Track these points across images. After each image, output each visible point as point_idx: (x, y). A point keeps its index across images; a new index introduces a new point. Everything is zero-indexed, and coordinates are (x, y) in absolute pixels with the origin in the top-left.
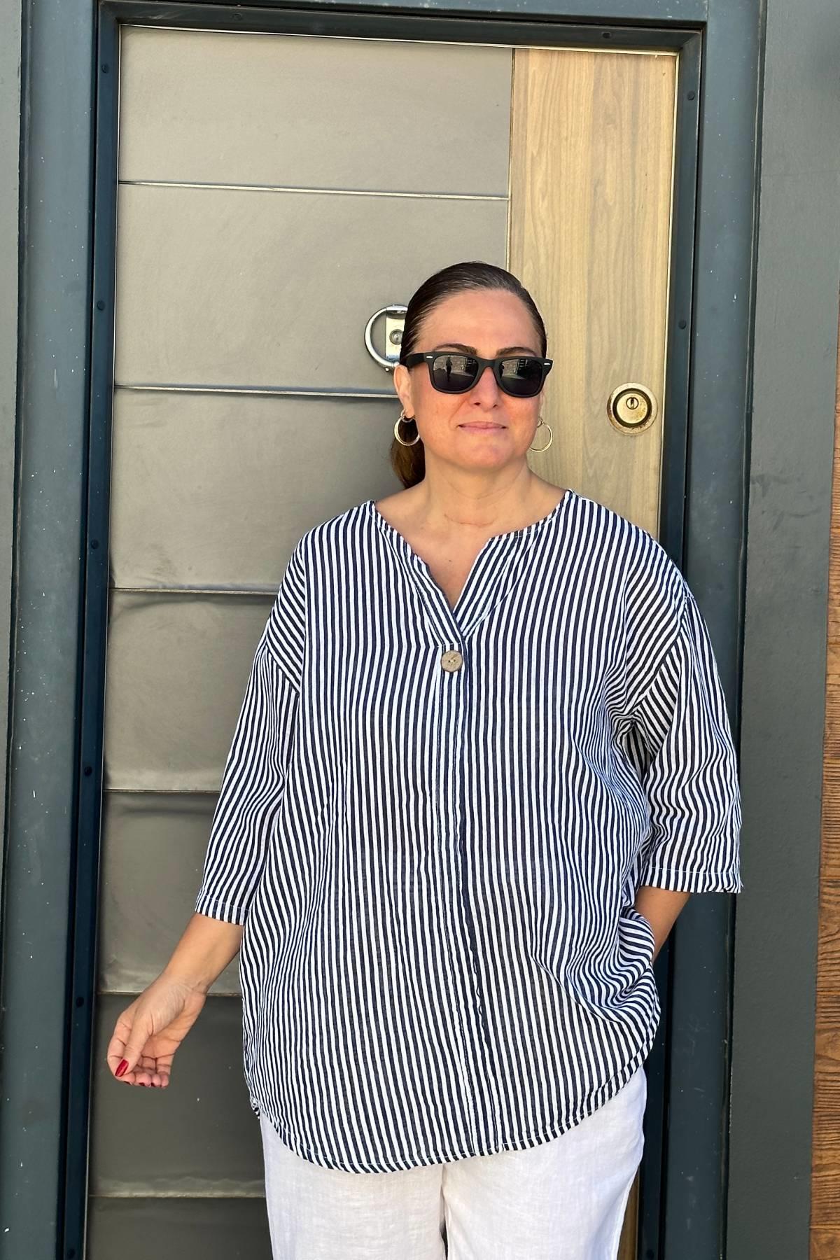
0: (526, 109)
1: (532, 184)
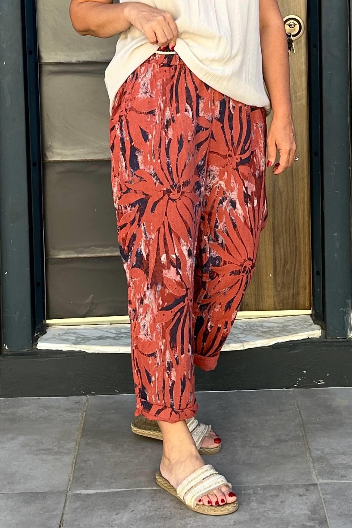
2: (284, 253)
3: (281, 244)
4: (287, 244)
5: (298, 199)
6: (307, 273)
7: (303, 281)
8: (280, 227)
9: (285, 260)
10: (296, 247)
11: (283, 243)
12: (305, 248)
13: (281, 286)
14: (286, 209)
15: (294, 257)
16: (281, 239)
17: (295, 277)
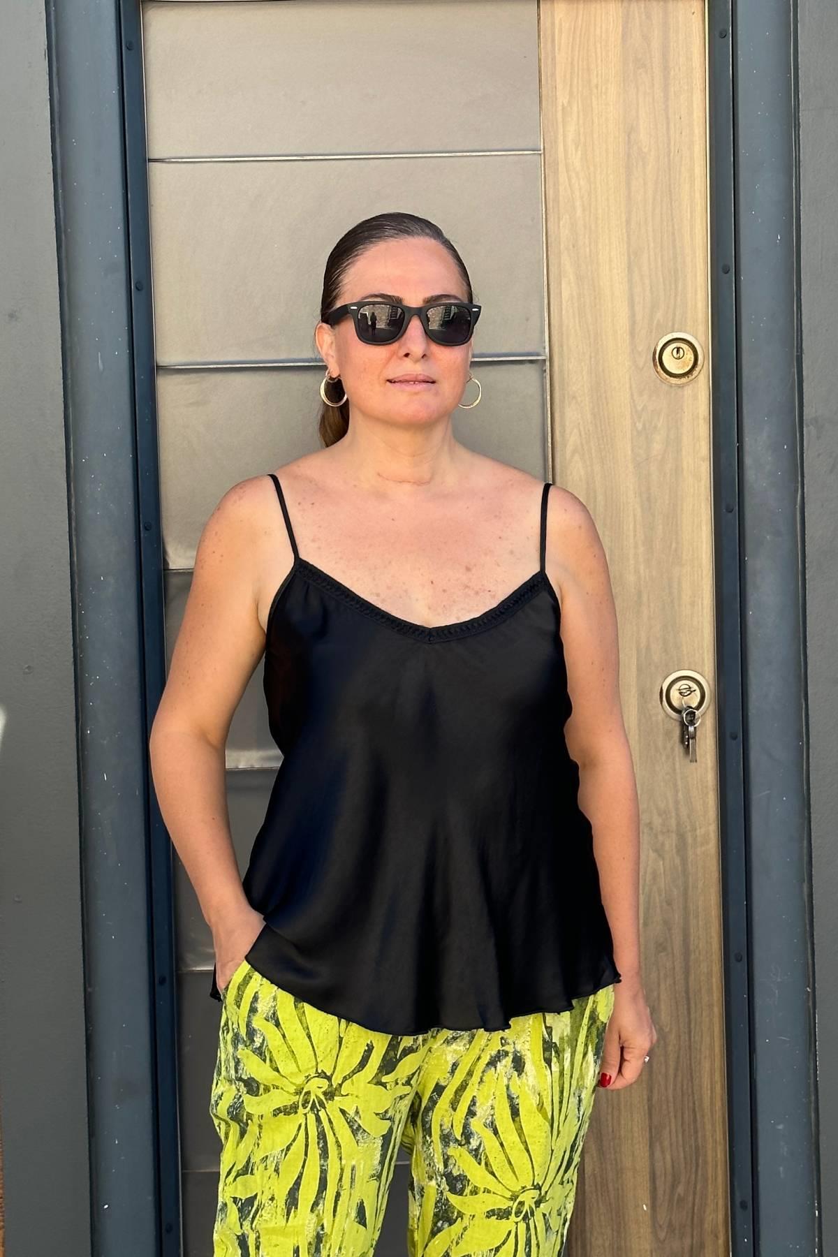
0: (554, 59)
1: (565, 136)
2: (673, 1162)
3: (666, 1143)
4: (677, 1142)
5: (700, 1049)
6: (721, 1202)
7: (712, 1219)
8: (664, 1107)
9: (674, 1176)
10: (697, 1148)
11: (671, 1140)
12: (716, 1152)
13: (665, 1230)
14: (676, 1069)
15: (694, 1170)
16: (666, 1132)
17: (696, 1211)
